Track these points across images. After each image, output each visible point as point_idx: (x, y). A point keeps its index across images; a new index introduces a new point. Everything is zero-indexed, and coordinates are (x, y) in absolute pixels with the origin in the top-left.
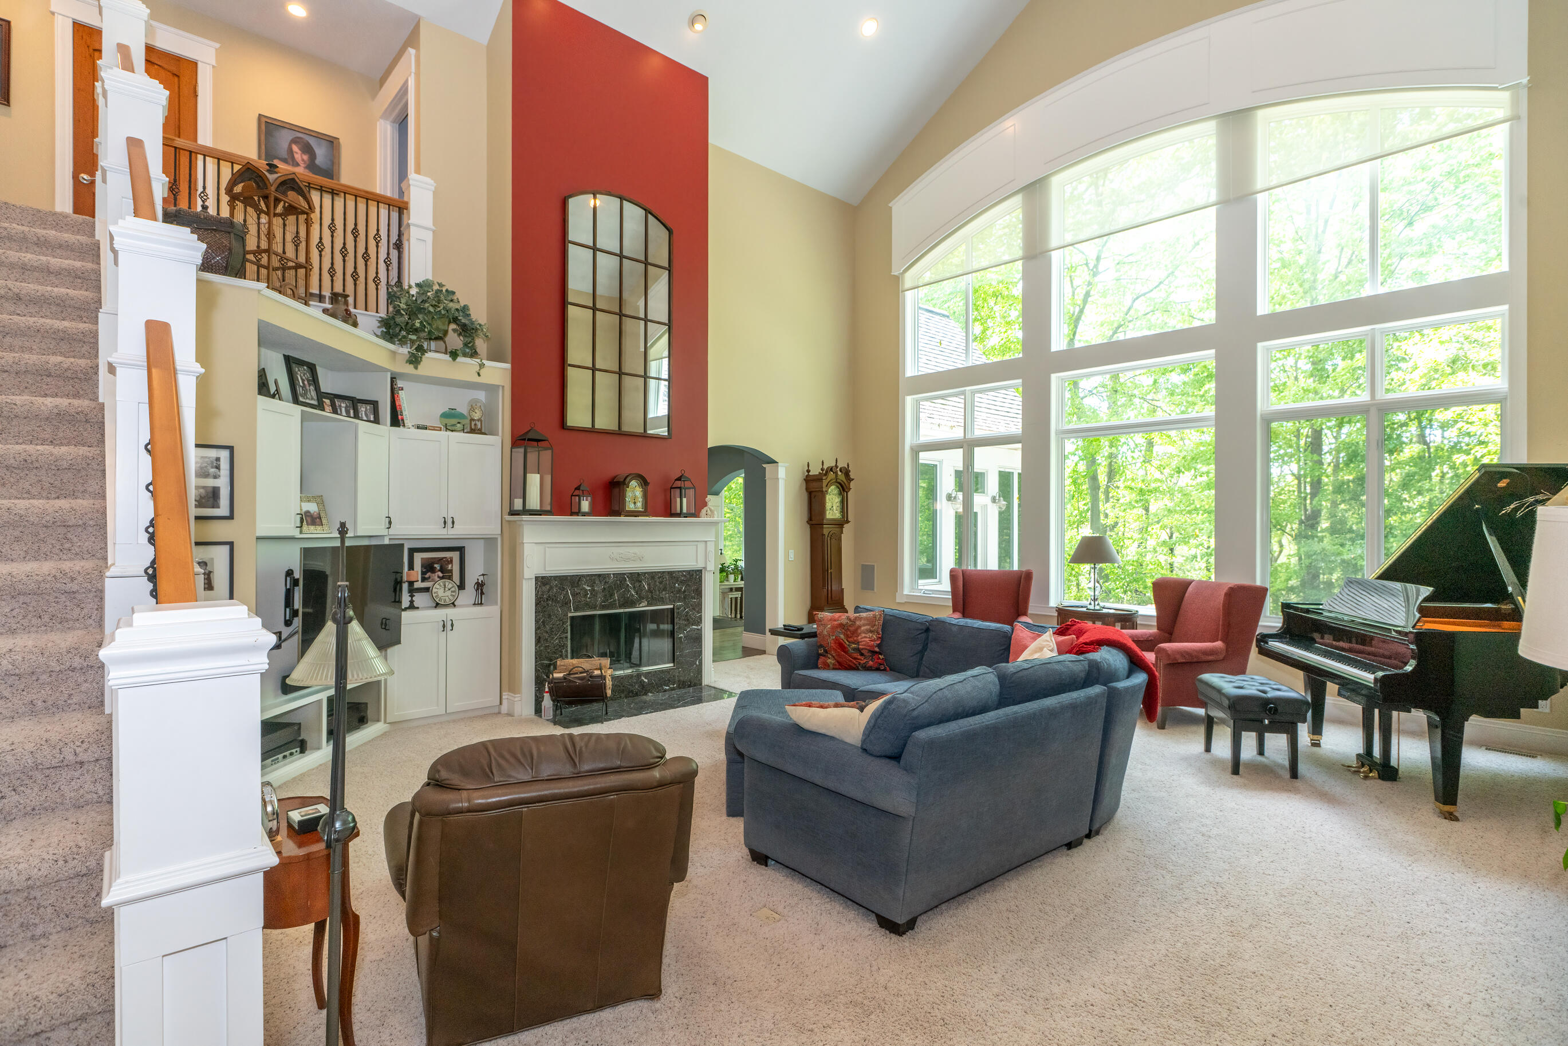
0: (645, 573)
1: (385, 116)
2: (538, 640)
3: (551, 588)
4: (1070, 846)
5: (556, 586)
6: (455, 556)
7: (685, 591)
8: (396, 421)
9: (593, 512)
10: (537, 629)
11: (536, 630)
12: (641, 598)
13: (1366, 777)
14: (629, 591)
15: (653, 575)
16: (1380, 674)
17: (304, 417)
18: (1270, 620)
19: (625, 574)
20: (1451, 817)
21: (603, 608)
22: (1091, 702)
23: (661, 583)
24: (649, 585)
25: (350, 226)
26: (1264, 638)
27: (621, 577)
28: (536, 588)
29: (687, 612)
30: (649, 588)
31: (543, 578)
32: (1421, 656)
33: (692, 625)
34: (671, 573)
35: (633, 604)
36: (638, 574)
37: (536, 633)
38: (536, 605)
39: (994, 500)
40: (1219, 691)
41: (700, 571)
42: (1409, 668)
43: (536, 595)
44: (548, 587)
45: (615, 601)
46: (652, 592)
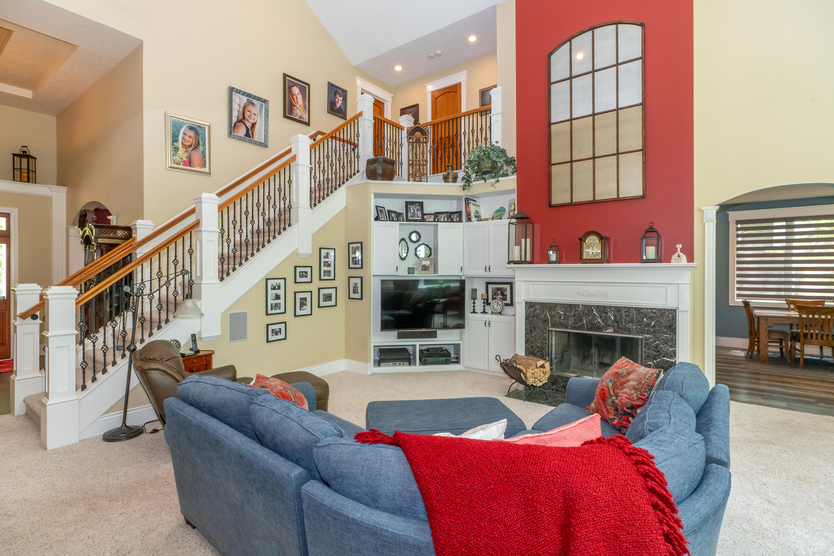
0: (612, 307)
2: (527, 341)
3: (536, 310)
5: (539, 309)
6: (508, 287)
7: (654, 326)
9: (559, 261)
10: (526, 334)
11: (526, 335)
12: (607, 326)
14: (596, 319)
15: (618, 309)
17: (400, 224)
19: (592, 306)
21: (574, 328)
23: (627, 316)
24: (615, 316)
27: (588, 308)
28: (526, 309)
29: (657, 345)
30: (615, 320)
31: (530, 303)
33: (664, 356)
34: (638, 310)
35: (599, 329)
36: (604, 307)
37: (526, 337)
38: (526, 319)
41: (676, 310)
43: (526, 313)
44: (533, 309)
45: (584, 324)
46: (617, 322)
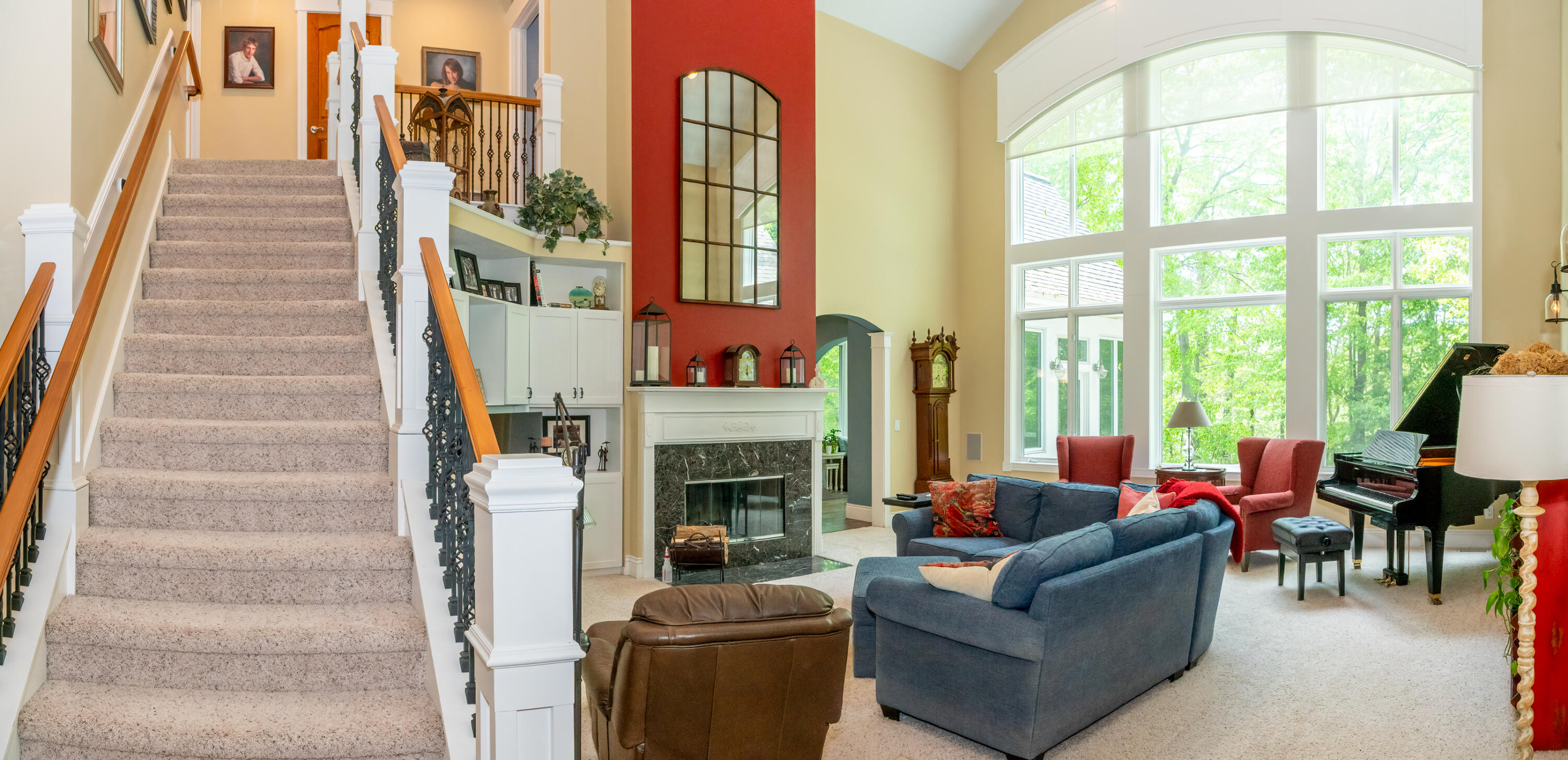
0: (757, 443)
1: (516, 25)
2: (657, 507)
3: (670, 456)
4: (1172, 678)
5: (674, 454)
6: (581, 424)
7: (795, 462)
8: (535, 301)
9: (709, 383)
10: (657, 495)
11: (655, 497)
12: (753, 468)
13: (1389, 586)
14: (742, 461)
15: (763, 445)
16: (1396, 503)
17: (472, 301)
18: (1327, 469)
19: (737, 444)
20: (1437, 602)
21: (718, 477)
22: (1190, 547)
23: (771, 453)
24: (760, 455)
25: (495, 130)
26: (1322, 484)
27: (733, 447)
28: (655, 456)
29: (797, 482)
30: (760, 458)
31: (662, 446)
32: (1420, 486)
33: (802, 495)
34: (781, 443)
35: (744, 473)
36: (750, 444)
37: (655, 500)
38: (656, 472)
39: (1095, 368)
40: (1289, 531)
41: (810, 442)
42: (1413, 496)
43: (656, 463)
44: (666, 455)
45: (728, 470)
46: (762, 462)
